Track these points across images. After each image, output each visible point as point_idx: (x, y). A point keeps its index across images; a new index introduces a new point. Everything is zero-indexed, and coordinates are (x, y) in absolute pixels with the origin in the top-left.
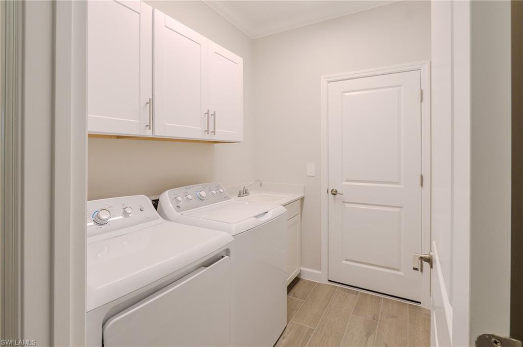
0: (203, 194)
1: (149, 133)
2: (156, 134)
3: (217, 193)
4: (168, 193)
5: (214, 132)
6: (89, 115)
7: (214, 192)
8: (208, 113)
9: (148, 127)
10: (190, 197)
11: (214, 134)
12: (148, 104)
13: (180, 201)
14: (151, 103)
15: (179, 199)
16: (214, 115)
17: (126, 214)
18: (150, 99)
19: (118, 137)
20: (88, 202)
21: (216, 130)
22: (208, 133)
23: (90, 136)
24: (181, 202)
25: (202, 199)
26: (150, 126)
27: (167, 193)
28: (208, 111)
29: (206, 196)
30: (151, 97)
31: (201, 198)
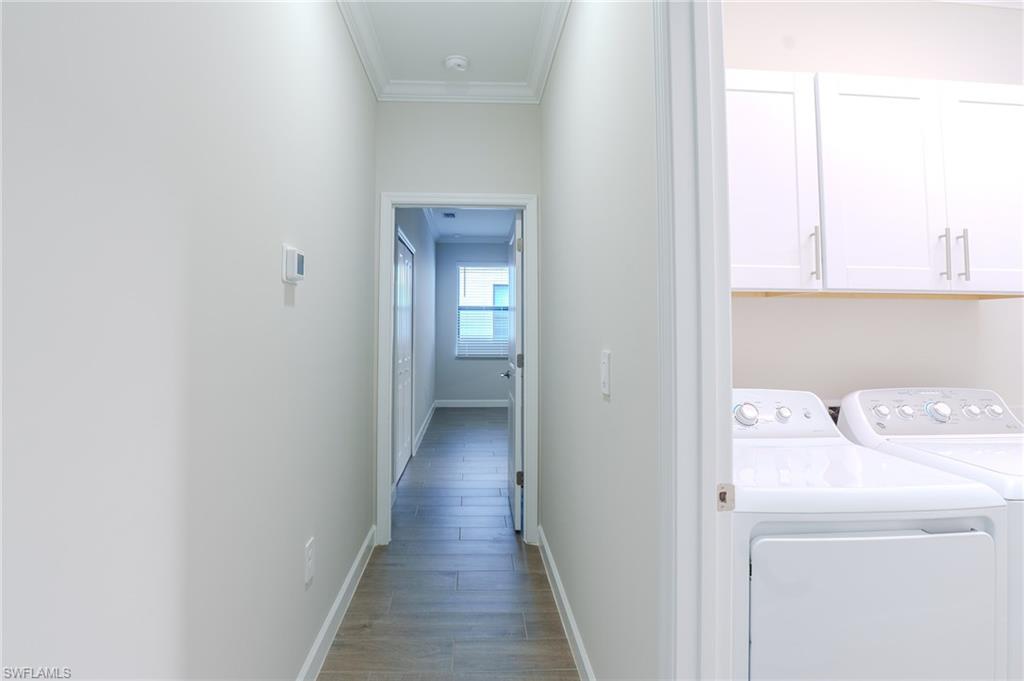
0: (944, 409)
1: (817, 285)
2: (829, 287)
3: (983, 413)
4: (860, 395)
5: (965, 274)
6: (732, 265)
7: (975, 409)
8: (947, 235)
9: (815, 275)
10: (908, 410)
11: (968, 279)
12: (813, 237)
13: (886, 415)
14: (819, 235)
15: (884, 410)
16: (965, 236)
17: (781, 418)
18: (816, 228)
19: (767, 294)
20: (734, 390)
21: (971, 269)
22: (949, 278)
23: (736, 294)
24: (889, 417)
25: (941, 420)
26: (820, 272)
27: (856, 395)
28: (948, 230)
29: (951, 414)
30: (818, 224)
31: (941, 418)
